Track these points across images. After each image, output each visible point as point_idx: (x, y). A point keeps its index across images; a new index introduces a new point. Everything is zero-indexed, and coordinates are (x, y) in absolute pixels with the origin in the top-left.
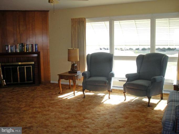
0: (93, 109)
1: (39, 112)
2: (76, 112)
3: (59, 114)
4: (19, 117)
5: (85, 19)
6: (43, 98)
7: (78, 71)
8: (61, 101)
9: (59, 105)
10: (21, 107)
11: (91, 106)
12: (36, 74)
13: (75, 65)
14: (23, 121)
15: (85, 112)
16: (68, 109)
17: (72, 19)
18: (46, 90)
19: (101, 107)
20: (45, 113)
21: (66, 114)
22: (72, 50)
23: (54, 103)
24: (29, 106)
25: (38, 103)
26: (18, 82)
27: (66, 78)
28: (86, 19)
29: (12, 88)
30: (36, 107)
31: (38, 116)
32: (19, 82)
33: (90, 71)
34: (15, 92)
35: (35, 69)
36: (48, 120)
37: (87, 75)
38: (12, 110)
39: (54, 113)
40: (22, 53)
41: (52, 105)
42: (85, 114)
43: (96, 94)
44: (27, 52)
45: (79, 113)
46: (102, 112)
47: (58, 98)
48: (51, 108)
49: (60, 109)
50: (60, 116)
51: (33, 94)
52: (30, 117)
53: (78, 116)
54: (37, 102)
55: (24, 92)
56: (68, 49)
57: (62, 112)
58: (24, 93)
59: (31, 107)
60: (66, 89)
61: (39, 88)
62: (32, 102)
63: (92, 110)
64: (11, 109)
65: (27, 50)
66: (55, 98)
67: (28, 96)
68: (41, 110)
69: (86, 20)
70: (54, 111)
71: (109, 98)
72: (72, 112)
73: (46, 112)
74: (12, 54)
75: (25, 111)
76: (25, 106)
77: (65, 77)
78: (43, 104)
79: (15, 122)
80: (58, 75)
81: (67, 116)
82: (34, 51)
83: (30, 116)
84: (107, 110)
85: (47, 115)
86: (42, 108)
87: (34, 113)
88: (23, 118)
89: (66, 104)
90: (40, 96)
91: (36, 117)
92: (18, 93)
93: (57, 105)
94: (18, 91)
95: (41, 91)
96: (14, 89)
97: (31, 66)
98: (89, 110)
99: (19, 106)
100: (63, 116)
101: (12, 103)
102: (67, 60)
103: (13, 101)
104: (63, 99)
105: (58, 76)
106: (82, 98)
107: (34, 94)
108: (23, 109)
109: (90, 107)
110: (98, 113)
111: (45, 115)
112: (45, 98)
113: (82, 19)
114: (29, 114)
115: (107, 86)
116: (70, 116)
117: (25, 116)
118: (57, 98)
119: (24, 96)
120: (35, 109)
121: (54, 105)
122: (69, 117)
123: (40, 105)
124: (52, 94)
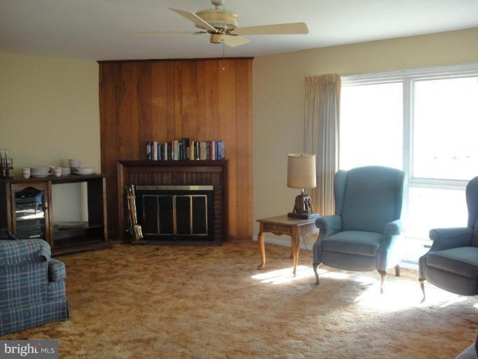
0: (324, 315)
1: (186, 309)
2: (277, 318)
3: (231, 318)
4: (140, 314)
5: (338, 77)
6: (214, 276)
7: (312, 213)
8: (255, 287)
9: (244, 298)
10: (153, 292)
11: (323, 306)
12: (216, 217)
13: (304, 199)
14: (142, 324)
15: (299, 321)
16: (261, 308)
17: (306, 79)
18: (232, 257)
19: (349, 312)
20: (200, 311)
21: (248, 321)
22: (297, 157)
23: (236, 290)
24: (174, 291)
25: (197, 287)
26: (172, 232)
27: (275, 230)
28: (342, 78)
29: (155, 247)
30: (186, 297)
31: (181, 317)
32: (175, 233)
33: (341, 215)
34: (158, 256)
35: (216, 202)
36: (198, 329)
37: (330, 225)
38: (130, 297)
39: (220, 315)
40: (184, 162)
41: (228, 296)
42: (295, 327)
43: (351, 279)
44: (195, 161)
45: (282, 321)
46: (343, 326)
47: (250, 279)
48: (223, 302)
49: (241, 308)
50: (231, 323)
51: (195, 265)
52: (161, 319)
53: (276, 327)
54: (194, 285)
55: (177, 258)
56: (289, 157)
57: (240, 315)
58: (177, 262)
59: (176, 294)
60: (283, 259)
61: (218, 251)
62: (184, 284)
63: (320, 319)
64: (131, 294)
65: (196, 156)
66: (244, 280)
67: (182, 268)
68: (194, 305)
69: (340, 80)
70: (223, 310)
71: (382, 291)
72: (267, 316)
73: (204, 311)
74: (161, 163)
75: (157, 302)
76: (163, 292)
77: (275, 228)
78: (207, 290)
79: (123, 325)
80: (257, 221)
81: (250, 324)
82: (214, 158)
83: (164, 315)
84: (359, 320)
85: (202, 317)
86: (201, 299)
87: (177, 309)
88: (145, 317)
89: (262, 294)
90: (211, 270)
91: (175, 319)
92: (163, 260)
93: (238, 297)
94: (164, 255)
95: (220, 258)
96: (157, 249)
97: (206, 196)
98: (310, 317)
99: (149, 289)
100: (239, 324)
101: (138, 281)
102: (286, 183)
103: (143, 278)
104: (262, 284)
105: (258, 223)
106: (311, 285)
107: (199, 265)
108: (155, 296)
109: (319, 309)
110: (330, 327)
111: (198, 316)
112: (220, 276)
113: (330, 76)
114: (163, 310)
115: (376, 257)
116: (256, 327)
117: (151, 314)
118: (247, 280)
119: (172, 267)
120: (181, 301)
121: (232, 296)
122: (252, 329)
123: (200, 293)
124: (241, 269)
